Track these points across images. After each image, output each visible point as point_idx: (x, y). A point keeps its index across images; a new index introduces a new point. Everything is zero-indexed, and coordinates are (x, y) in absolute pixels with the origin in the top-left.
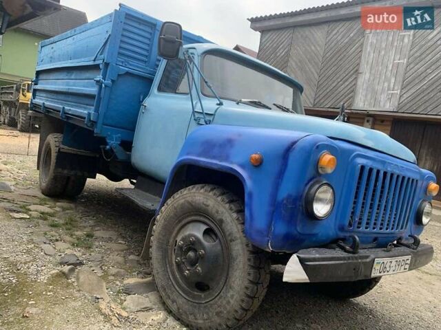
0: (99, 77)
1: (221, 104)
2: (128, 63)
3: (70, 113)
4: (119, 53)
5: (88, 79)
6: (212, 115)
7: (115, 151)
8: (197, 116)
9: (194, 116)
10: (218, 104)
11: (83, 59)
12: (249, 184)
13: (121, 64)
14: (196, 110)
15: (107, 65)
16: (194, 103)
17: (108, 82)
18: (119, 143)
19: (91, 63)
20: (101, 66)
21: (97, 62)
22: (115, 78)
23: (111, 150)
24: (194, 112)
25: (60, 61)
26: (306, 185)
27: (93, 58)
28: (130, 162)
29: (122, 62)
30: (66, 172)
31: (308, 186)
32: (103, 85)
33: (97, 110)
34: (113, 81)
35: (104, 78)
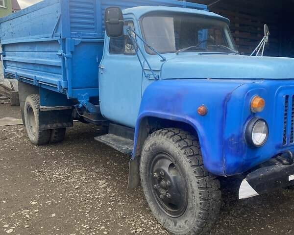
0: (60, 52)
1: (164, 60)
2: (80, 34)
3: (42, 80)
4: (71, 28)
5: (50, 52)
6: (159, 71)
7: (87, 107)
8: (147, 73)
9: (145, 74)
10: (161, 61)
11: (42, 36)
12: (200, 130)
13: (75, 36)
14: (144, 68)
15: (64, 40)
16: (142, 62)
17: (68, 54)
18: (88, 100)
19: (50, 39)
20: (59, 42)
21: (55, 39)
22: (73, 50)
23: (83, 107)
24: (143, 70)
25: (21, 36)
26: (244, 124)
27: (51, 35)
28: (101, 115)
29: (76, 35)
30: (49, 126)
31: (246, 125)
32: (65, 58)
33: (65, 79)
34: (72, 52)
35: (65, 52)
